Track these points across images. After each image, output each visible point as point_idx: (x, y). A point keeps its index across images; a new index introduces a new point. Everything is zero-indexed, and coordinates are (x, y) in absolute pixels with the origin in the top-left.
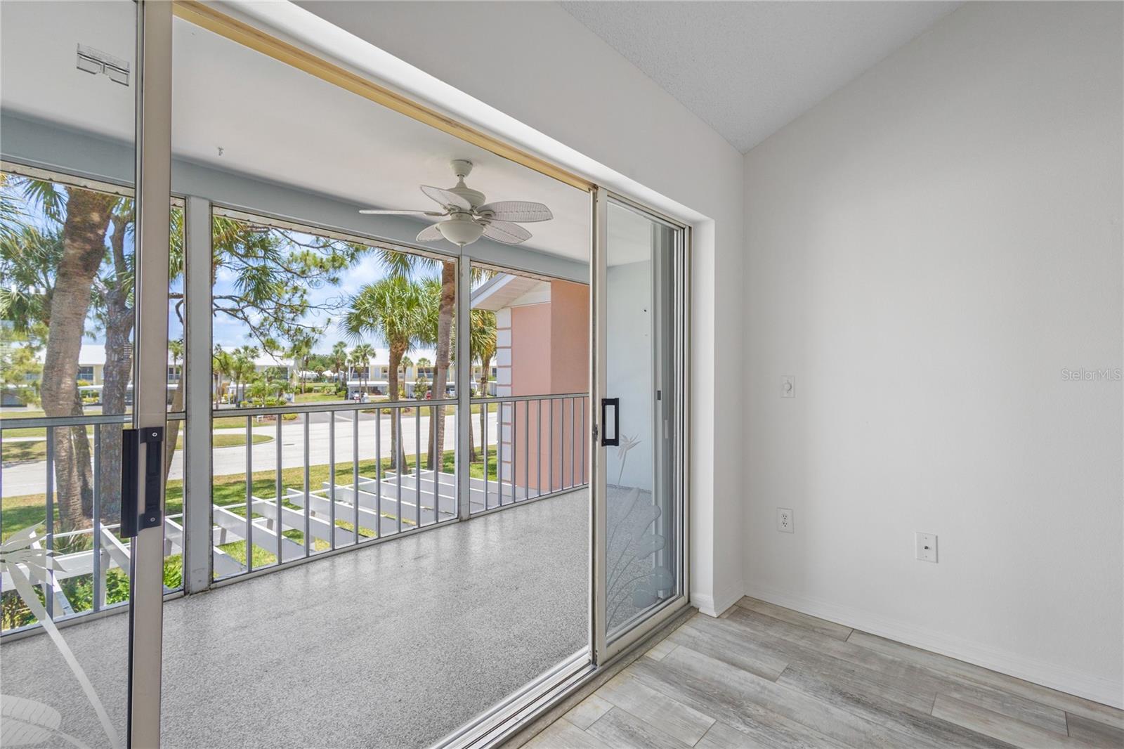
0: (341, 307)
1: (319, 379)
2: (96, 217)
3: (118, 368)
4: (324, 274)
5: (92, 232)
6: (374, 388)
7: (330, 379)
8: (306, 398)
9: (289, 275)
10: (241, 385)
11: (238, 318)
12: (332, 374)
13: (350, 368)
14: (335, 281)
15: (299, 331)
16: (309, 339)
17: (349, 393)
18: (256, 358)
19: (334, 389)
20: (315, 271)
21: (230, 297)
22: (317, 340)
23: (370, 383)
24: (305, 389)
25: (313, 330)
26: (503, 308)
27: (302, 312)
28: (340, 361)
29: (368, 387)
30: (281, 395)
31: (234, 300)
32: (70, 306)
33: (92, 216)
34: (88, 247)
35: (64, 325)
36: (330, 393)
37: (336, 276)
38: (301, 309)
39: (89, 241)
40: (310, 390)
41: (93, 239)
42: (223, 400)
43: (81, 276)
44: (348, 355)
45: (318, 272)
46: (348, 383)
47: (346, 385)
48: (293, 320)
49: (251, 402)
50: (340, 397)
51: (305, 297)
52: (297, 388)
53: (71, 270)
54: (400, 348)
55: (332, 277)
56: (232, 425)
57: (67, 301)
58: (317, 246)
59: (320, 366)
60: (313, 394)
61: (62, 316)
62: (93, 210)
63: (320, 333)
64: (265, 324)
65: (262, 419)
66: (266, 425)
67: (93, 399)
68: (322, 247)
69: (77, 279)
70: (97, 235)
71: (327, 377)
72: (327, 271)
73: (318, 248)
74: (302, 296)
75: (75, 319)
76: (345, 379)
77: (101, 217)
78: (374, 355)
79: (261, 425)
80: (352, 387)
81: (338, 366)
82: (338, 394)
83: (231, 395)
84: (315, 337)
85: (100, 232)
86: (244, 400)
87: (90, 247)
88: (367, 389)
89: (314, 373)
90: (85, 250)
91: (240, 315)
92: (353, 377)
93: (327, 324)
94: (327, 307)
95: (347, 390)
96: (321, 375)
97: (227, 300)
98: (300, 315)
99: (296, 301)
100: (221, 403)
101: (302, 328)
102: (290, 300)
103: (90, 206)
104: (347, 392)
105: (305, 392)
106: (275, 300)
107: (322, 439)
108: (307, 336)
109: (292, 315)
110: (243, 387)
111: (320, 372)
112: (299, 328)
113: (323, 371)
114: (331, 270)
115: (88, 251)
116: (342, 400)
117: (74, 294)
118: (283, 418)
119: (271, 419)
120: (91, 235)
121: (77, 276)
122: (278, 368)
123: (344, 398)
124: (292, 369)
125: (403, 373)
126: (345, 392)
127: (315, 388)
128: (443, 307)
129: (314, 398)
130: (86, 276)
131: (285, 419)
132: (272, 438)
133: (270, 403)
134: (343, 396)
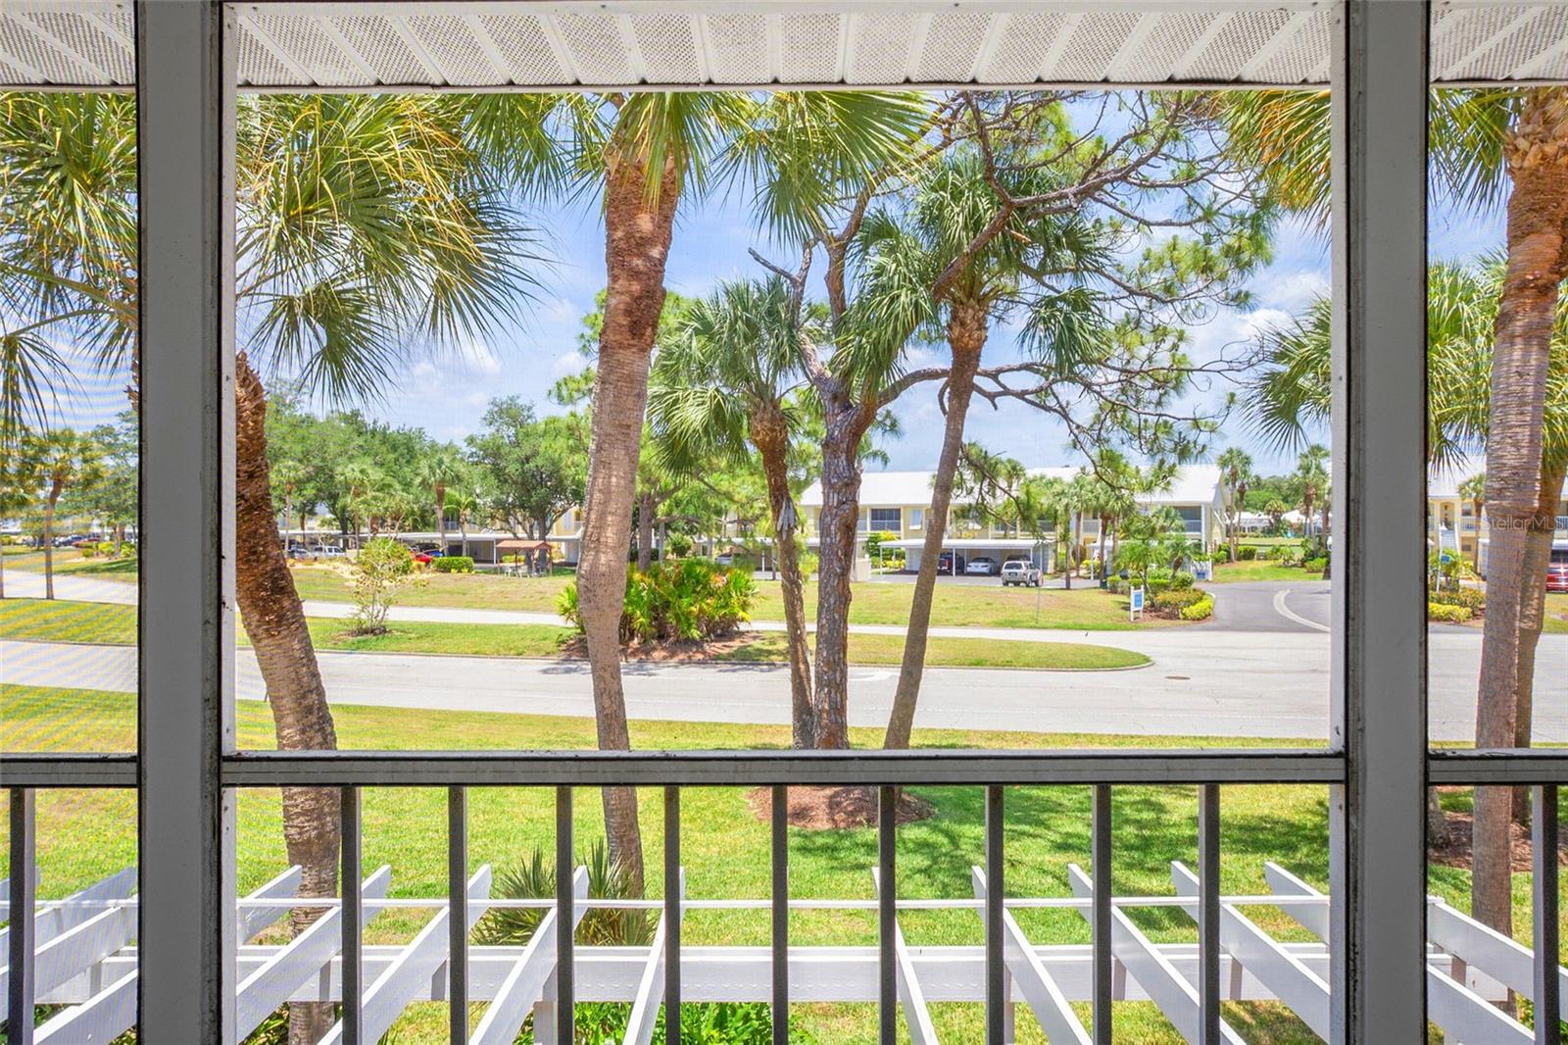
1: (1274, 529)
2: (645, 223)
3: (838, 519)
4: (1217, 288)
5: (639, 256)
7: (1299, 530)
8: (1238, 572)
9: (1143, 302)
10: (1111, 544)
11: (1047, 409)
12: (1300, 518)
14: (1241, 300)
16: (1186, 446)
19: (1299, 554)
20: (1195, 282)
21: (1027, 367)
22: (1204, 447)
24: (1237, 552)
25: (1196, 423)
31: (1037, 372)
34: (636, 287)
35: (605, 450)
36: (1292, 562)
37: (1244, 288)
38: (1172, 380)
39: (635, 274)
40: (1248, 555)
41: (642, 268)
42: (1082, 572)
43: (624, 348)
45: (1201, 284)
46: (1330, 540)
47: (1325, 544)
48: (1159, 403)
50: (1311, 571)
51: (1182, 346)
52: (1220, 550)
53: (612, 338)
55: (1233, 292)
56: (1085, 622)
57: (607, 401)
58: (1189, 218)
59: (1277, 503)
60: (1251, 564)
62: (640, 209)
63: (1212, 431)
65: (1141, 615)
66: (1147, 629)
67: (897, 562)
68: (1200, 220)
69: (623, 355)
70: (649, 258)
71: (1291, 525)
72: (1222, 278)
73: (1189, 224)
74: (1175, 347)
75: (621, 437)
77: (656, 221)
79: (1137, 629)
81: (1308, 501)
83: (1097, 561)
85: (655, 253)
86: (1114, 574)
87: (639, 287)
89: (1263, 516)
90: (631, 294)
91: (1051, 403)
93: (1228, 407)
96: (1278, 519)
98: (1173, 393)
99: (1163, 360)
100: (1078, 576)
101: (1171, 420)
102: (1150, 358)
103: (633, 202)
105: (1239, 559)
106: (1117, 364)
107: (1253, 672)
108: (1183, 439)
109: (1156, 394)
111: (1277, 514)
112: (1166, 422)
113: (1282, 512)
114: (1233, 275)
115: (636, 294)
116: (1315, 579)
117: (616, 387)
118: (1181, 616)
119: (1158, 617)
120: (639, 262)
121: (620, 348)
122: (1176, 508)
123: (1321, 575)
124: (1211, 508)
125: (1472, 518)
126: (1325, 560)
127: (1260, 550)
128: (1512, 319)
129: (1254, 572)
130: (634, 346)
131: (1186, 618)
132: (1147, 660)
133: (1162, 580)
134: (1318, 571)
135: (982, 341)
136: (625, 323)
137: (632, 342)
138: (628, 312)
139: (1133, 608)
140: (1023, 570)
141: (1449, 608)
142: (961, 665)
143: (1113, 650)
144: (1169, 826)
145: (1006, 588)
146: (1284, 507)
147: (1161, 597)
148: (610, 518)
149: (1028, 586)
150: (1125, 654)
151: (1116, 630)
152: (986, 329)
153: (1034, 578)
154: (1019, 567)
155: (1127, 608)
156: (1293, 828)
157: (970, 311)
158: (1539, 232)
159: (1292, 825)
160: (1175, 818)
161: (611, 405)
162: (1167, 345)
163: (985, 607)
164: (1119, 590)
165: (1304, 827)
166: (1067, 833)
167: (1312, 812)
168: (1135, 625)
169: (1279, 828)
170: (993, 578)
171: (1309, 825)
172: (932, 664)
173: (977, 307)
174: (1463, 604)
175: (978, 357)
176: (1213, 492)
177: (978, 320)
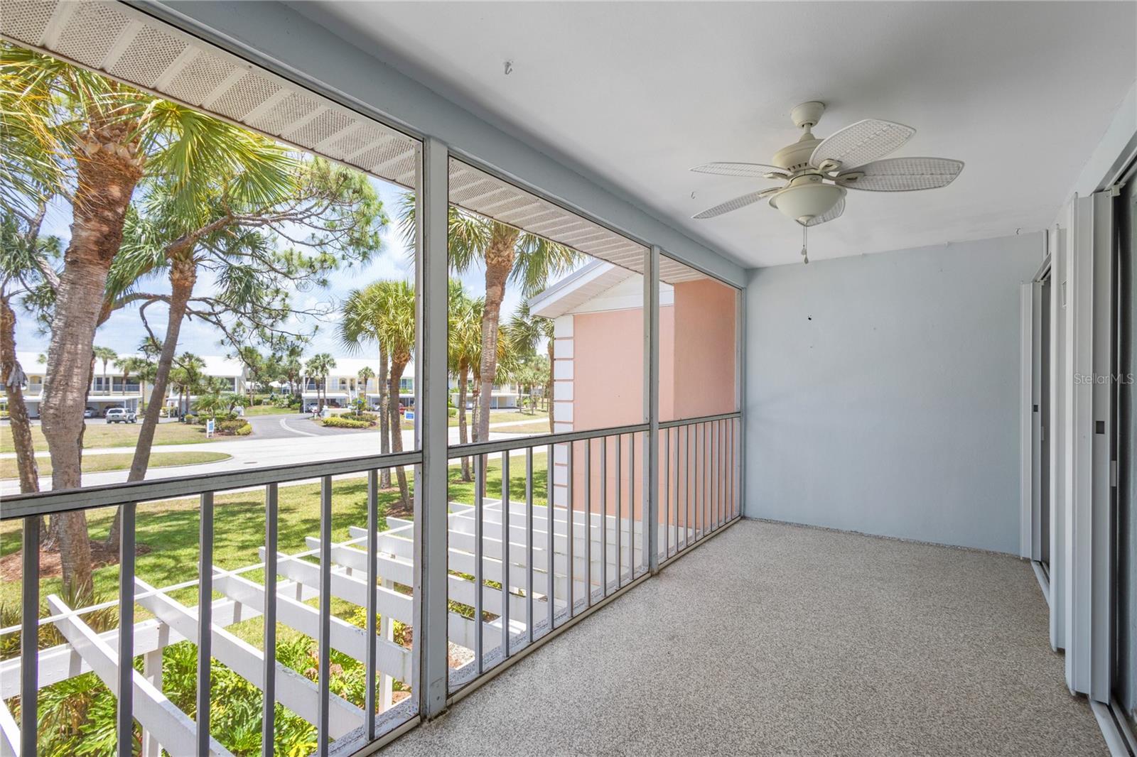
0: (331, 313)
1: (266, 391)
2: (115, 191)
4: (312, 276)
5: (110, 210)
6: (331, 400)
7: (280, 391)
8: (256, 411)
9: (273, 276)
10: (184, 397)
11: (212, 322)
12: (280, 385)
13: (304, 380)
14: (324, 283)
15: (282, 338)
16: (294, 348)
17: (304, 406)
18: (202, 367)
19: (286, 402)
20: (303, 272)
21: (205, 300)
22: (302, 349)
23: (330, 395)
24: (254, 401)
25: (299, 337)
26: (562, 315)
27: (284, 317)
28: (294, 372)
29: (328, 400)
30: (232, 407)
31: (208, 302)
32: (80, 303)
33: (111, 189)
34: (105, 229)
35: (73, 326)
36: (283, 406)
37: (326, 278)
38: (283, 314)
39: (105, 220)
40: (259, 403)
41: (111, 218)
43: (94, 264)
44: (303, 365)
45: (306, 274)
46: (304, 395)
47: (300, 396)
48: (272, 325)
49: (196, 416)
50: (294, 409)
51: (287, 301)
53: (83, 256)
54: (404, 359)
55: (321, 279)
56: (178, 440)
57: (78, 296)
58: (314, 243)
60: (262, 407)
61: (71, 315)
62: (113, 182)
63: (306, 342)
64: (238, 330)
65: (213, 434)
66: (217, 441)
68: (319, 244)
69: (92, 269)
70: (116, 212)
71: (275, 388)
72: (315, 272)
73: (314, 246)
74: (284, 300)
75: (87, 320)
76: (299, 391)
77: (121, 191)
78: (334, 365)
79: (212, 441)
80: (307, 399)
81: (289, 376)
82: (292, 406)
83: (171, 408)
84: (301, 346)
85: (120, 210)
86: (188, 413)
87: (107, 229)
88: (325, 401)
89: (260, 384)
90: (101, 232)
91: (214, 319)
92: (308, 389)
93: (315, 332)
94: (315, 312)
95: (301, 402)
96: (268, 386)
97: (201, 302)
98: (280, 321)
99: (277, 305)
101: (285, 335)
102: (269, 304)
103: (110, 177)
104: (302, 404)
105: (254, 405)
108: (292, 344)
109: (271, 321)
110: (187, 399)
111: (267, 383)
112: (282, 336)
113: (269, 382)
115: (105, 233)
116: (296, 413)
117: (86, 288)
118: (236, 433)
119: (223, 435)
120: (110, 214)
121: (90, 264)
122: (227, 379)
123: (298, 411)
124: (240, 379)
125: (363, 385)
126: (299, 404)
127: (264, 400)
128: (489, 313)
129: (264, 410)
130: (101, 264)
131: (239, 434)
132: (230, 456)
133: (220, 416)
134: (297, 409)
135: (193, 283)
136: (95, 249)
137: (101, 262)
138: (97, 243)
139: (208, 431)
140: (124, 413)
141: (362, 422)
142: (105, 470)
143: (208, 453)
144: (293, 527)
145: (110, 425)
146: (271, 379)
147: (224, 424)
148: (76, 370)
149: (126, 423)
150: (216, 454)
151: (199, 443)
152: (196, 277)
153: (131, 418)
154: (121, 412)
155: (204, 431)
156: (351, 516)
157: (187, 266)
158: (497, 286)
159: (349, 515)
160: (294, 522)
161: (80, 298)
162: (279, 298)
163: (102, 436)
164: (193, 422)
165: (355, 515)
166: (242, 541)
167: (354, 508)
168: (210, 440)
169: (344, 517)
170: (94, 419)
171: (356, 513)
172: (87, 471)
173: (191, 264)
174: (367, 421)
175: (191, 291)
176: (242, 371)
177: (192, 272)
